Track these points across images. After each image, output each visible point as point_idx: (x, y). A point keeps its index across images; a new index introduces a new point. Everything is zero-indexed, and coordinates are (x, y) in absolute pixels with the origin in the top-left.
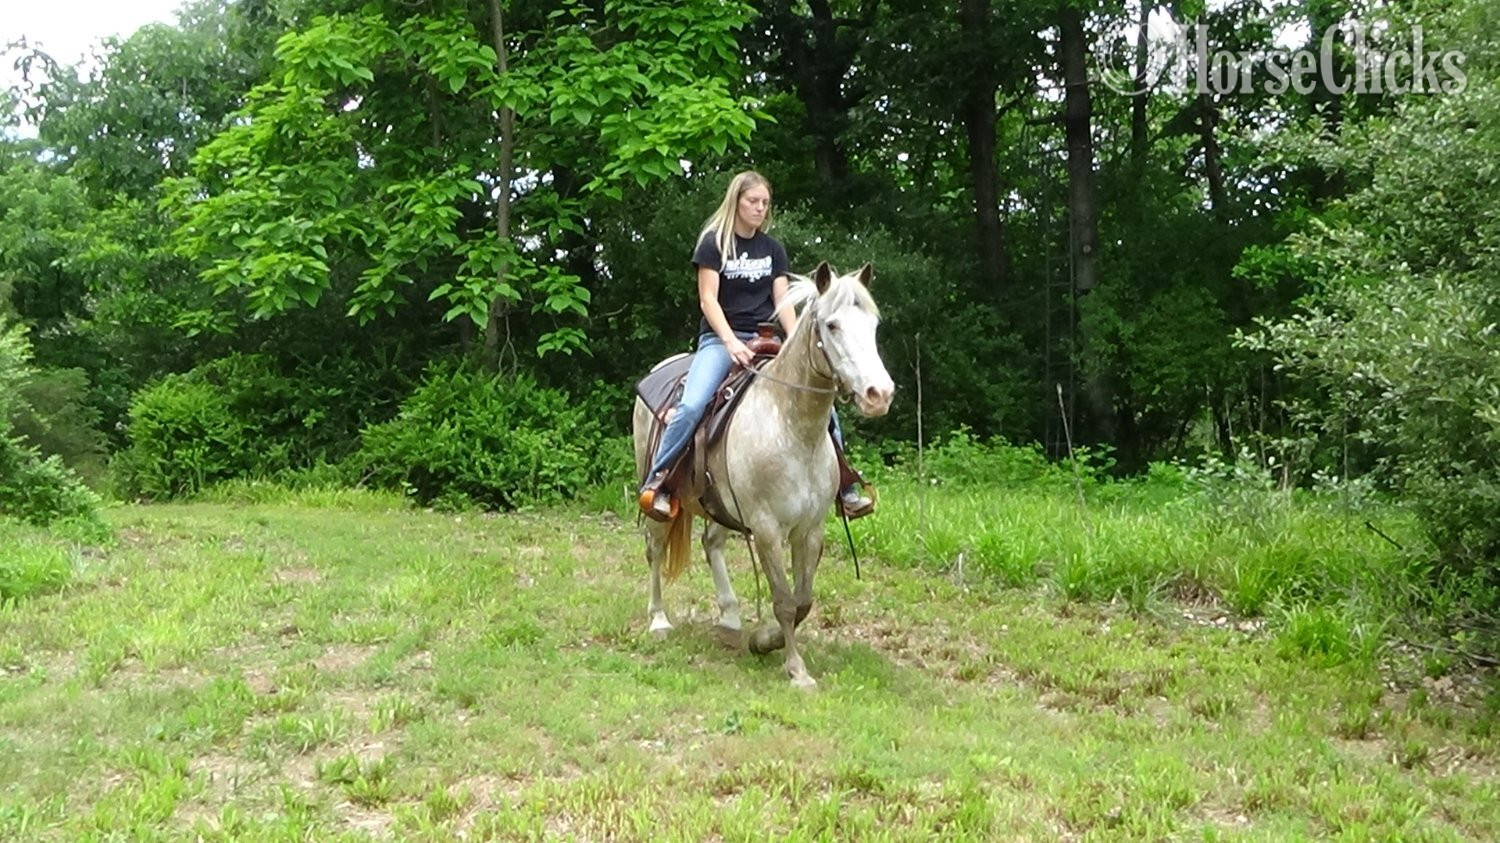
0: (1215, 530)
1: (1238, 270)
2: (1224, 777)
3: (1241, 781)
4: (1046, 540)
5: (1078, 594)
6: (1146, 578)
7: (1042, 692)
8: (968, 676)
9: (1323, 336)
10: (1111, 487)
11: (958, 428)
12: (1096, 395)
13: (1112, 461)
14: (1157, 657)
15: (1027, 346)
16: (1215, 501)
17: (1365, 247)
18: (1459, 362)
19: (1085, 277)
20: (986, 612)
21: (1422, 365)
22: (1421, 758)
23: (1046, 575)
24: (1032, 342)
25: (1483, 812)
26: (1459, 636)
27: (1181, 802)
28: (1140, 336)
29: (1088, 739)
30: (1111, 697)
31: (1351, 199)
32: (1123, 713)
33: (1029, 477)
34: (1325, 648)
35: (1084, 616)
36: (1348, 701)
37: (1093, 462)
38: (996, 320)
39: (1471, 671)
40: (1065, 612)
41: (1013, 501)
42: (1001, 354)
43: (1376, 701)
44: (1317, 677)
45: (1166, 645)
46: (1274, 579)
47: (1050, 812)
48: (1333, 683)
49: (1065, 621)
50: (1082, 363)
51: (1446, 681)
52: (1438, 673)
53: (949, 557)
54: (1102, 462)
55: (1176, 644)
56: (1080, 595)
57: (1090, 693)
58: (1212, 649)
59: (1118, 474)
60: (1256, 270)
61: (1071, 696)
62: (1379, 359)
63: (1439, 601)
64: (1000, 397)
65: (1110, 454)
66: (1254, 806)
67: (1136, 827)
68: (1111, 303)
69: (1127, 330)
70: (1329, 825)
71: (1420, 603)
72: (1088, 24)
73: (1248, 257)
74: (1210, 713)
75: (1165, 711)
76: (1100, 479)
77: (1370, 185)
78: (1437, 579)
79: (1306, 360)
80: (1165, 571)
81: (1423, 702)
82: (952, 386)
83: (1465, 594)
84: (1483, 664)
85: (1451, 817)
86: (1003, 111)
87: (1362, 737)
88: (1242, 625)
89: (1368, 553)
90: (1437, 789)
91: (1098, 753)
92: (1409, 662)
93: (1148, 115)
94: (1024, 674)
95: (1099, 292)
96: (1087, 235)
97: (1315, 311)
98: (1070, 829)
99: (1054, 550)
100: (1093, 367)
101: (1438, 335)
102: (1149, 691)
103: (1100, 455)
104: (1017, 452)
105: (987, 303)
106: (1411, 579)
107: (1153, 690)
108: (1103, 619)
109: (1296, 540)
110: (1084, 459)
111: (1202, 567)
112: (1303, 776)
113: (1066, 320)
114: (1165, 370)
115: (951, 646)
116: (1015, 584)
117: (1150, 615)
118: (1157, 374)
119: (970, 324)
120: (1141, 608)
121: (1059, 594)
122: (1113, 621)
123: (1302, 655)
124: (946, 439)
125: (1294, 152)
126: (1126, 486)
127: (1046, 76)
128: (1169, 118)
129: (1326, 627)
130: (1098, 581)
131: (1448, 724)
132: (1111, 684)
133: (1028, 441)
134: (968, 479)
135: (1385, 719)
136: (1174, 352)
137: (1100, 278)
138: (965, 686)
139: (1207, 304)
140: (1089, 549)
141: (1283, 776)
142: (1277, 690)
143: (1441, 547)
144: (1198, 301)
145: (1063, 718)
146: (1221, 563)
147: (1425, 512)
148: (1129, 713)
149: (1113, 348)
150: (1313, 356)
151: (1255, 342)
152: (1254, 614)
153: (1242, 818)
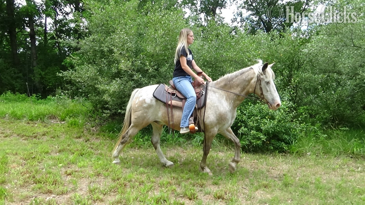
0: (57, 107)
1: (63, 63)
2: (55, 147)
3: (58, 148)
4: (25, 111)
5: (31, 120)
6: (44, 116)
7: (22, 138)
8: (6, 137)
9: (72, 74)
10: (40, 101)
11: (8, 91)
12: (37, 84)
13: (41, 96)
14: (45, 129)
15: (23, 76)
16: (58, 102)
17: (79, 60)
18: (94, 78)
19: (35, 63)
20: (11, 124)
21: (88, 79)
22: (88, 140)
23: (25, 117)
24: (24, 75)
25: (97, 147)
26: (96, 121)
27: (47, 153)
28: (45, 74)
29: (30, 144)
30: (35, 137)
31: (77, 52)
32: (38, 139)
33: (23, 100)
34: (75, 125)
35: (32, 124)
36: (78, 133)
37: (37, 97)
38: (16, 71)
39: (98, 126)
40: (28, 123)
41: (19, 104)
42: (18, 77)
43: (82, 132)
44: (74, 129)
45: (47, 127)
46: (67, 115)
47: (21, 158)
48: (76, 130)
49: (28, 125)
50: (34, 79)
51: (94, 128)
52: (93, 127)
53: (4, 115)
54: (38, 97)
55: (50, 127)
56: (32, 120)
57: (31, 137)
58: (56, 127)
59: (41, 99)
60: (66, 64)
61: (27, 138)
62: (81, 78)
63: (94, 116)
64: (17, 85)
65: (40, 95)
66: (60, 151)
67: (38, 158)
68: (39, 68)
69: (43, 73)
70: (72, 152)
71: (91, 116)
72: (35, 18)
73: (65, 61)
74: (54, 137)
75: (46, 138)
76: (38, 100)
77: (80, 50)
78: (94, 112)
79: (69, 78)
80: (48, 115)
81: (90, 131)
82: (7, 83)
83: (98, 115)
84: (100, 125)
85: (92, 148)
86: (18, 32)
87: (80, 138)
88: (62, 123)
89: (83, 109)
90: (90, 144)
91: (32, 147)
92: (89, 125)
93: (47, 36)
94: (18, 135)
95: (37, 66)
96: (35, 56)
97: (71, 70)
98: (25, 160)
99: (27, 112)
100: (37, 79)
101: (90, 74)
102: (43, 135)
103: (38, 95)
104: (21, 95)
105: (14, 68)
106: (89, 113)
107: (44, 135)
108: (36, 124)
109: (71, 108)
110: (35, 96)
111: (55, 113)
112: (69, 145)
113: (31, 71)
114: (50, 80)
115: (3, 131)
116: (18, 119)
117: (45, 122)
118: (49, 81)
119: (11, 72)
120: (43, 121)
121: (27, 120)
122: (38, 124)
123: (71, 126)
124: (6, 93)
125: (68, 43)
126: (43, 100)
127: (27, 27)
128: (51, 37)
129: (75, 122)
130: (35, 117)
131: (94, 134)
132: (36, 135)
133: (24, 93)
134: (10, 100)
135: (83, 135)
136: (52, 77)
137: (38, 64)
138: (6, 138)
139: (58, 69)
140: (33, 111)
141: (65, 146)
142: (66, 132)
143: (94, 107)
144: (56, 68)
145: (26, 142)
146: (58, 112)
147: (92, 102)
148: (39, 139)
149: (41, 76)
150: (71, 77)
151: (60, 75)
152: (64, 120)
153: (58, 154)
